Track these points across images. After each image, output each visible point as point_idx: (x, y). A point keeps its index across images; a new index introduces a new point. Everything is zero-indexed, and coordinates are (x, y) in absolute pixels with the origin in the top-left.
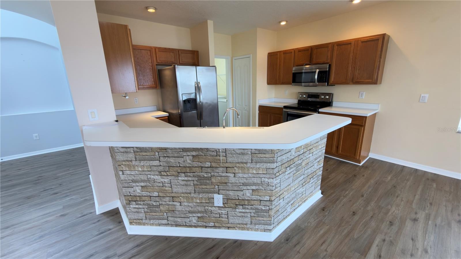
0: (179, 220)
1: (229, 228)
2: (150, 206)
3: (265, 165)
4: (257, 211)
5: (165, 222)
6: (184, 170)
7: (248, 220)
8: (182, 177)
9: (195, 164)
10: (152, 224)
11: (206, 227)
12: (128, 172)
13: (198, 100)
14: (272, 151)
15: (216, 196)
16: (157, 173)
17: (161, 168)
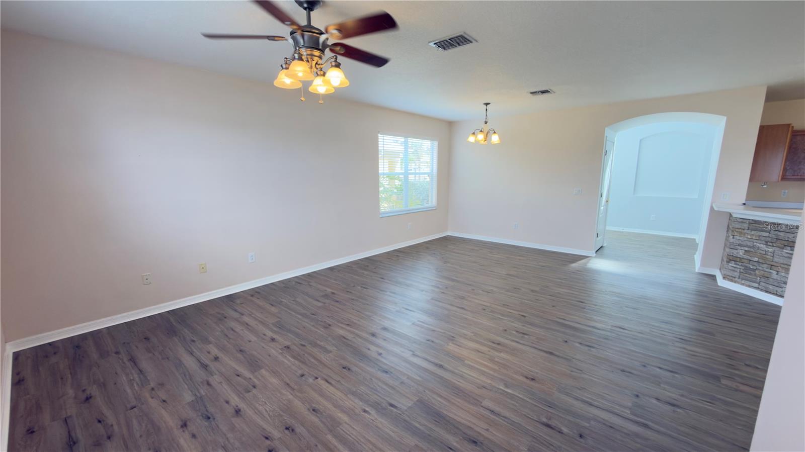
0: (771, 287)
2: (746, 268)
5: (756, 285)
10: (743, 284)
12: (738, 237)
16: (764, 242)
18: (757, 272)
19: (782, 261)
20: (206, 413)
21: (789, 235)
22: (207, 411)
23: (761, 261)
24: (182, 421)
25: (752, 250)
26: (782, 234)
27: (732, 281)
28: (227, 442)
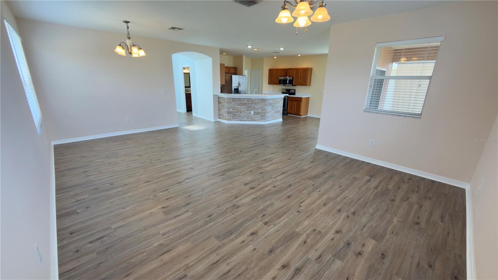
0: (241, 119)
1: (254, 121)
2: (234, 115)
3: (264, 103)
4: (262, 115)
5: (237, 120)
6: (244, 104)
7: (259, 118)
8: (244, 106)
9: (247, 103)
10: (234, 120)
11: (248, 121)
12: (230, 105)
13: (239, 89)
14: (266, 99)
15: (252, 111)
17: (238, 104)
18: (237, 115)
19: (243, 110)
20: (345, 247)
21: (243, 101)
22: (344, 247)
23: (238, 111)
24: (358, 257)
25: (234, 108)
26: (241, 101)
27: (230, 120)
28: (358, 230)
